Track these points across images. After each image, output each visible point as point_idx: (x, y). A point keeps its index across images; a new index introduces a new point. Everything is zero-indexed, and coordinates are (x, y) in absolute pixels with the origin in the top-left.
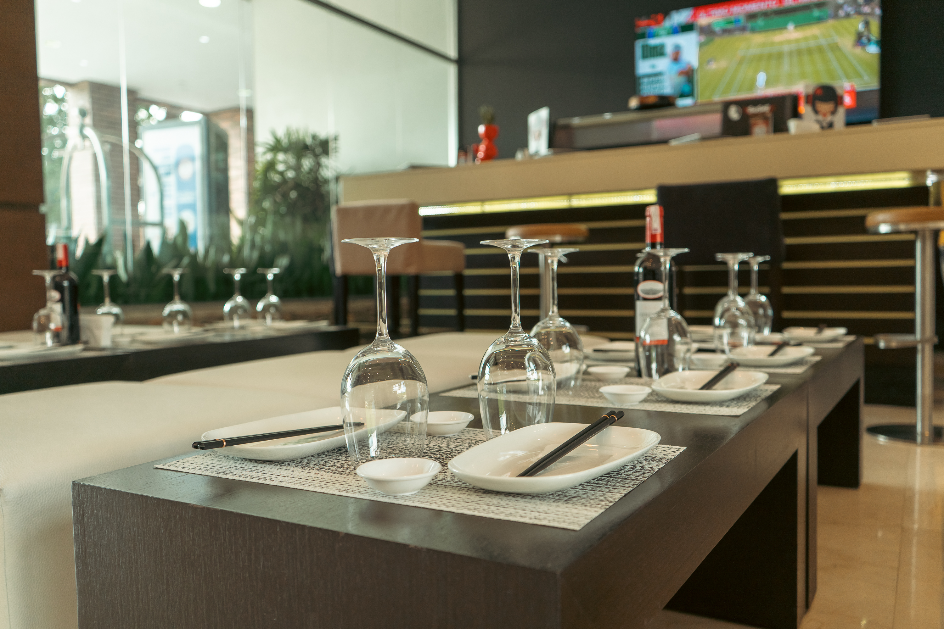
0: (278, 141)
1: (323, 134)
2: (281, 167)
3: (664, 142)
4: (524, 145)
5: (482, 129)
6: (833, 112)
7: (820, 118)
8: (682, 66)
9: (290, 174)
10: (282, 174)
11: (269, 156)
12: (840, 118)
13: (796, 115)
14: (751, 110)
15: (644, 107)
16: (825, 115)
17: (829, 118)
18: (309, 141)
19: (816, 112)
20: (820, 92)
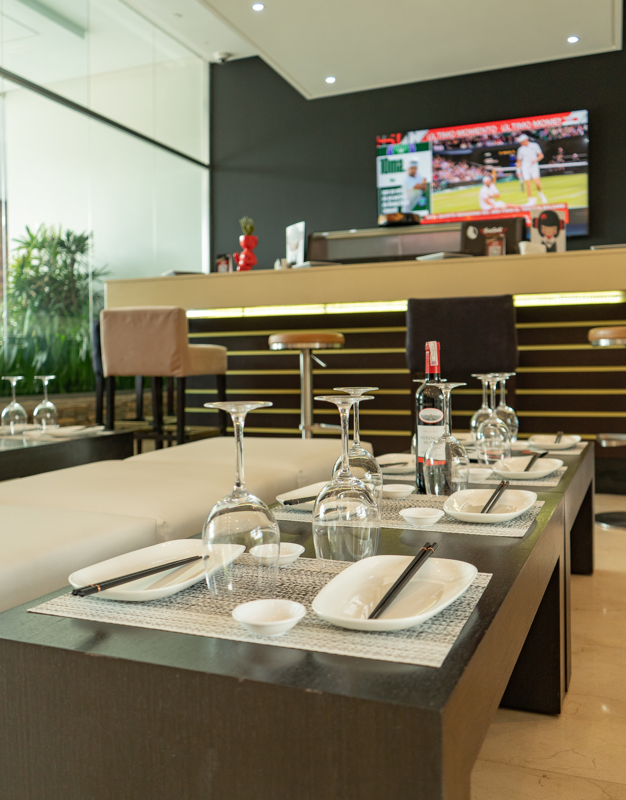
0: (33, 238)
1: (78, 233)
2: (35, 262)
3: (412, 258)
4: (283, 255)
5: (242, 238)
6: (556, 236)
7: (545, 239)
8: (418, 180)
9: (44, 269)
10: (36, 268)
11: (23, 252)
12: (561, 241)
13: (525, 237)
14: (486, 231)
15: (391, 224)
16: (549, 237)
17: (553, 240)
18: (64, 238)
19: (542, 235)
20: (544, 217)
